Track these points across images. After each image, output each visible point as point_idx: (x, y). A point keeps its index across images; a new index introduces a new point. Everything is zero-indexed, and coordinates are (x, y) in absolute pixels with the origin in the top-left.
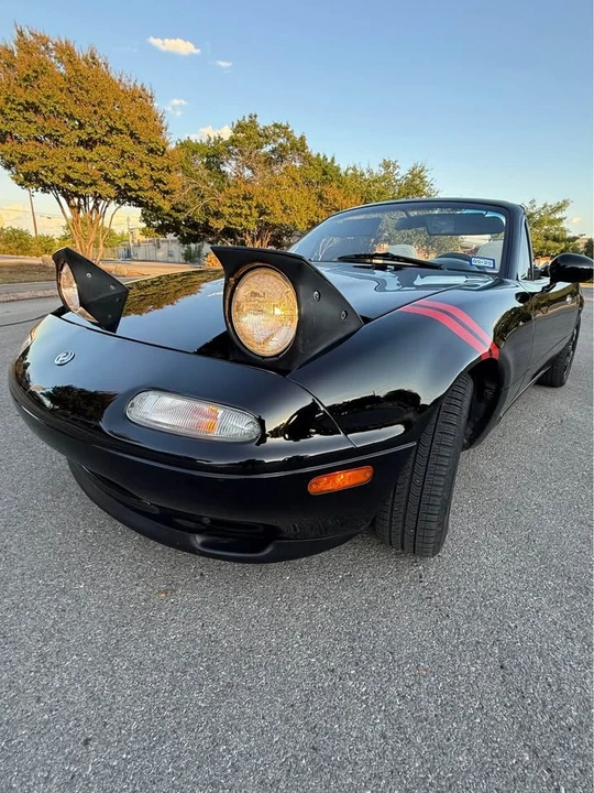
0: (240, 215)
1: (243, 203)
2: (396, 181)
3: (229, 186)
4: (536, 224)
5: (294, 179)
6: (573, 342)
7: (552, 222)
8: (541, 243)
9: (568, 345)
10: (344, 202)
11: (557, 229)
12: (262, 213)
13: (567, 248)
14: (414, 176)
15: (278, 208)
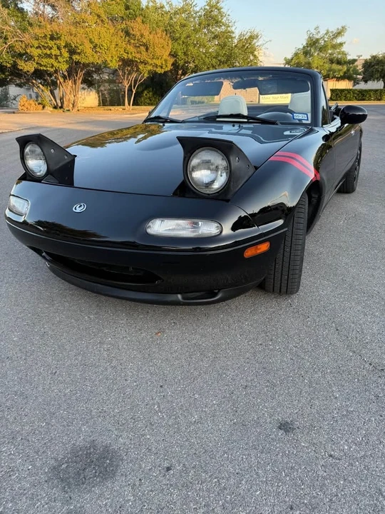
0: (50, 56)
1: (51, 43)
2: (196, 13)
3: (31, 25)
4: (322, 49)
5: (99, 16)
6: (358, 160)
7: (334, 47)
8: (327, 66)
9: (355, 162)
10: (151, 37)
11: (339, 53)
12: (72, 52)
13: (348, 70)
14: (211, 7)
15: (88, 48)
